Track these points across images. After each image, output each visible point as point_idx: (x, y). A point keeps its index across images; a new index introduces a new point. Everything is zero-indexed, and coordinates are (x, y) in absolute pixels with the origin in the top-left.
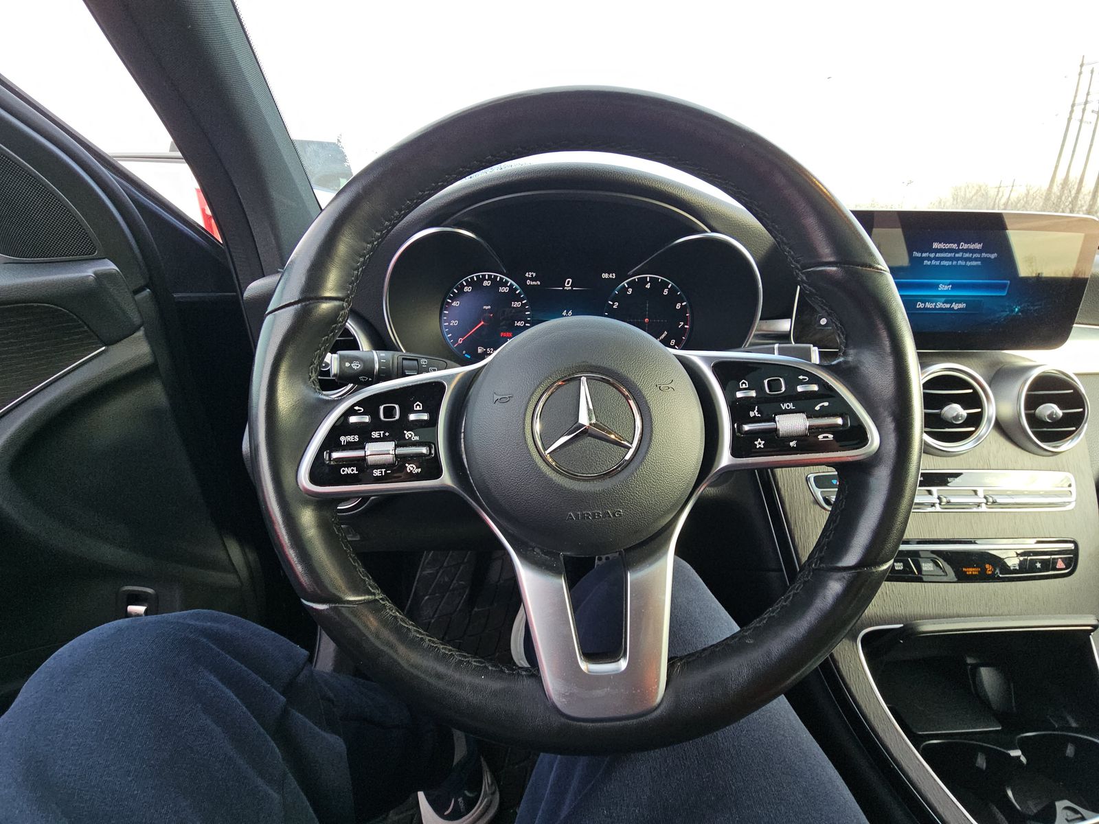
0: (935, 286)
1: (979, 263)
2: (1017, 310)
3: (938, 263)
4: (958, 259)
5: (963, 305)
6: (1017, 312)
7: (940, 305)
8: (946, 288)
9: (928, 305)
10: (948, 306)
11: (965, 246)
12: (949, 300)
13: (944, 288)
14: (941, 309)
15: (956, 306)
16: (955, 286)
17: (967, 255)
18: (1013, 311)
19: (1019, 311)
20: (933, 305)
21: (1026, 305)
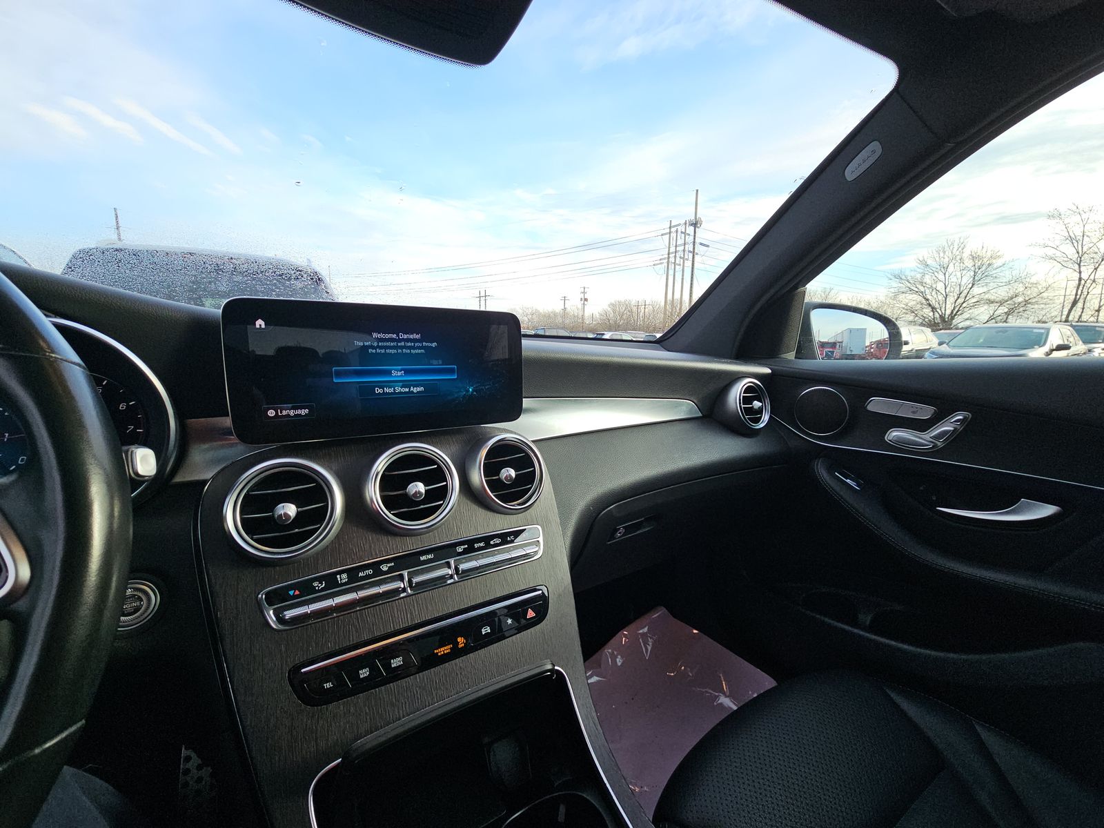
0: (389, 373)
1: (423, 351)
2: (471, 390)
3: (383, 351)
4: (402, 348)
5: (422, 389)
6: (472, 393)
7: (398, 390)
8: (399, 374)
9: (386, 390)
10: (407, 390)
11: (405, 336)
12: (406, 384)
13: (397, 374)
14: (400, 393)
15: (415, 390)
16: (407, 372)
17: (409, 344)
18: (468, 391)
19: (473, 390)
20: (391, 390)
21: (477, 385)
